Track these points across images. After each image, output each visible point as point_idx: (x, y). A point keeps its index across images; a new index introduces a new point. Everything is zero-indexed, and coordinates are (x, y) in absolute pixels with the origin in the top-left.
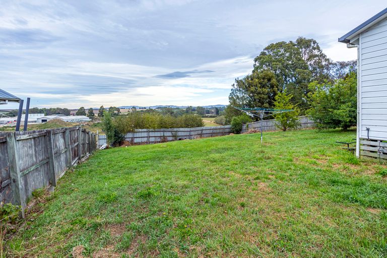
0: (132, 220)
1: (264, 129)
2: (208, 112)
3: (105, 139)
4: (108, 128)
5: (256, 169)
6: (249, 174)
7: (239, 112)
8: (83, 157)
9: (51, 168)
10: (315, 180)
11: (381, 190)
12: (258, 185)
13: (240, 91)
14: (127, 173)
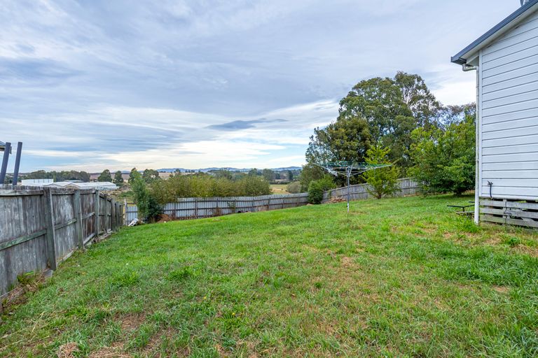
0: (156, 308)
1: (353, 197)
2: (278, 177)
3: (135, 212)
4: (140, 196)
5: (338, 242)
6: (329, 247)
7: (318, 174)
8: (101, 234)
9: (50, 244)
10: (420, 253)
11: (509, 262)
12: (341, 260)
13: (321, 145)
14: (160, 252)
